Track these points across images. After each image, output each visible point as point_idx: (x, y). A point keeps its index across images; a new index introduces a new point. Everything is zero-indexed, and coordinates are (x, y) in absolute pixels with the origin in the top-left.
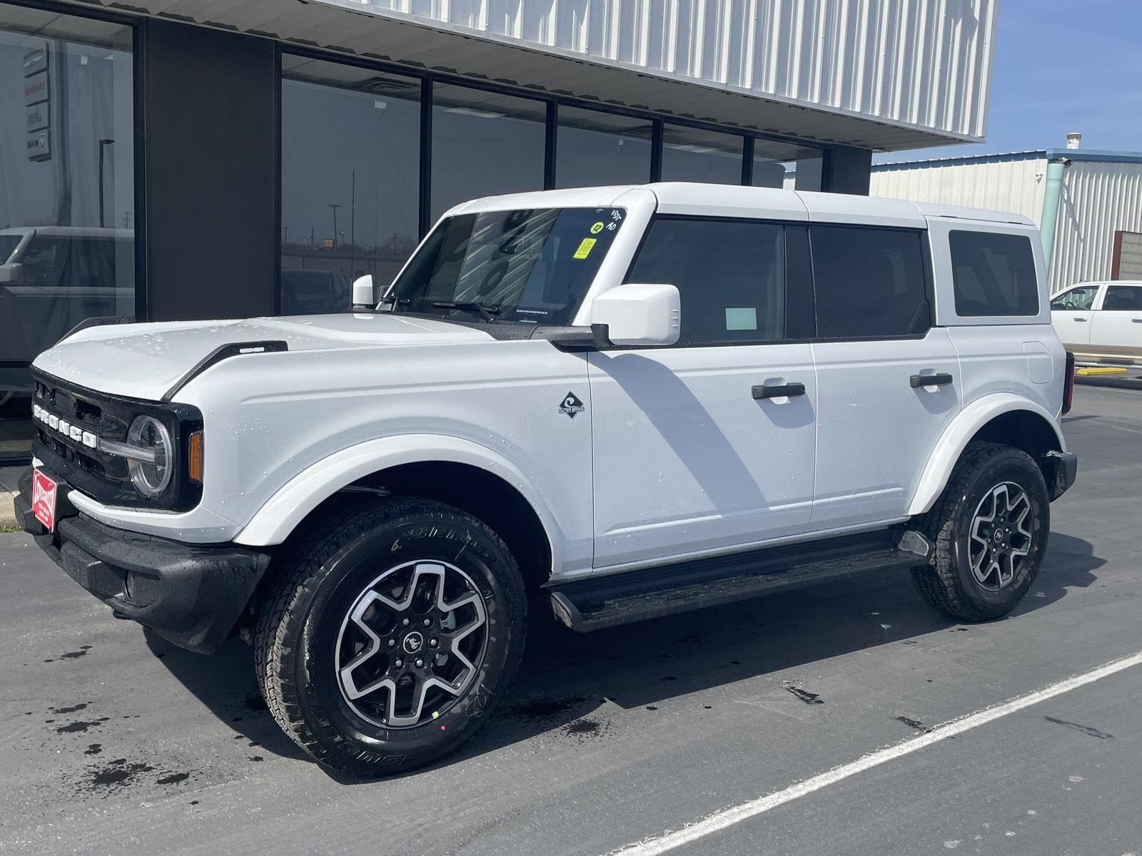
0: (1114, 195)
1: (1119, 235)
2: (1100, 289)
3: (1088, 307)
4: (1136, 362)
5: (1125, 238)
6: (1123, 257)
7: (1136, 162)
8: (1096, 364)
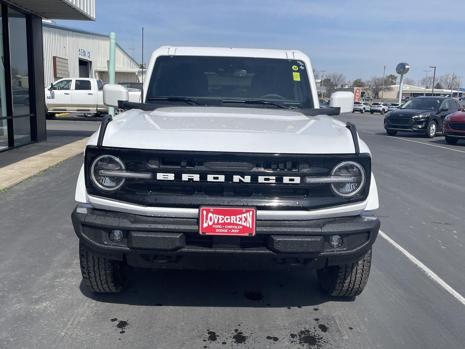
0: (51, 41)
1: (54, 58)
2: (72, 81)
3: (68, 89)
4: (91, 110)
5: (57, 59)
6: (57, 67)
7: (56, 28)
8: (76, 112)
